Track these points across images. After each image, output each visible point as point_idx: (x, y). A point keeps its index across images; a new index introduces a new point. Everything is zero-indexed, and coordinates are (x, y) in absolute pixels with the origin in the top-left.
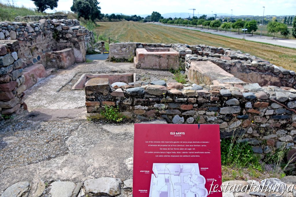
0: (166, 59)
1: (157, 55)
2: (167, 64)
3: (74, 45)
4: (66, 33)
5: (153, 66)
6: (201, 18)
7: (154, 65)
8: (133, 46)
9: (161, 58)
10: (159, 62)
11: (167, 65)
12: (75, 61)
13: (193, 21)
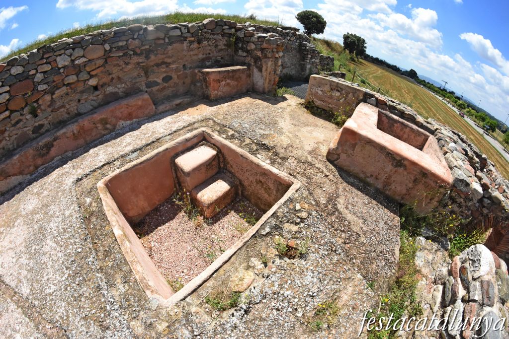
0: (413, 178)
1: (395, 156)
2: (407, 190)
3: (255, 62)
4: (248, 42)
5: (368, 175)
6: (450, 93)
7: (372, 176)
8: (356, 95)
9: (401, 170)
10: (390, 177)
11: (404, 191)
12: (253, 88)
13: (443, 92)
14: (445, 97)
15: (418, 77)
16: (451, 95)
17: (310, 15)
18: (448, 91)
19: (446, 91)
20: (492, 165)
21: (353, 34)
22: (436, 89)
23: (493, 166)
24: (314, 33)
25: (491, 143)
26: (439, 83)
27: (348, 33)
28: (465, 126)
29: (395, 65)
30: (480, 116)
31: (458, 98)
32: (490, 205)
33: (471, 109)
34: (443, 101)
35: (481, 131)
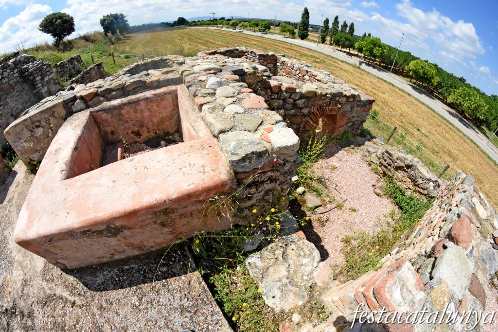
6: (220, 19)
8: (56, 115)
13: (214, 22)
14: (217, 25)
15: (187, 21)
16: (222, 20)
17: (53, 19)
18: (218, 19)
19: (216, 20)
20: (282, 56)
21: (109, 14)
22: (207, 23)
23: (284, 56)
24: (65, 35)
25: (272, 38)
26: (208, 17)
27: (104, 16)
28: (244, 37)
29: (162, 22)
30: (253, 24)
31: (229, 20)
32: (306, 103)
33: (243, 22)
34: (218, 28)
35: (260, 34)
